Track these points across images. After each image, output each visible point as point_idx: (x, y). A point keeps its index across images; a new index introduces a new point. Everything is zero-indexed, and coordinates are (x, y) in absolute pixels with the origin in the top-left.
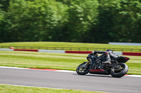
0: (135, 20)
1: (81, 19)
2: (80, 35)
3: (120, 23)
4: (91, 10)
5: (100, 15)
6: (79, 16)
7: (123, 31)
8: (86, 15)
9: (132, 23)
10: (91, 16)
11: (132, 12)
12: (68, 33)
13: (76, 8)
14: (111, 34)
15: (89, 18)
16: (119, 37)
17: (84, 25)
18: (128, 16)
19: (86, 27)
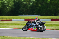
0: (29, 6)
1: (7, 6)
2: (6, 13)
3: (23, 7)
4: (11, 2)
5: (15, 4)
6: (6, 5)
7: (24, 11)
8: (9, 4)
9: (28, 7)
10: (11, 5)
11: (28, 2)
12: (1, 12)
13: (4, 2)
14: (19, 12)
15: (10, 5)
16: (22, 13)
17: (8, 8)
18: (26, 4)
19: (8, 9)
